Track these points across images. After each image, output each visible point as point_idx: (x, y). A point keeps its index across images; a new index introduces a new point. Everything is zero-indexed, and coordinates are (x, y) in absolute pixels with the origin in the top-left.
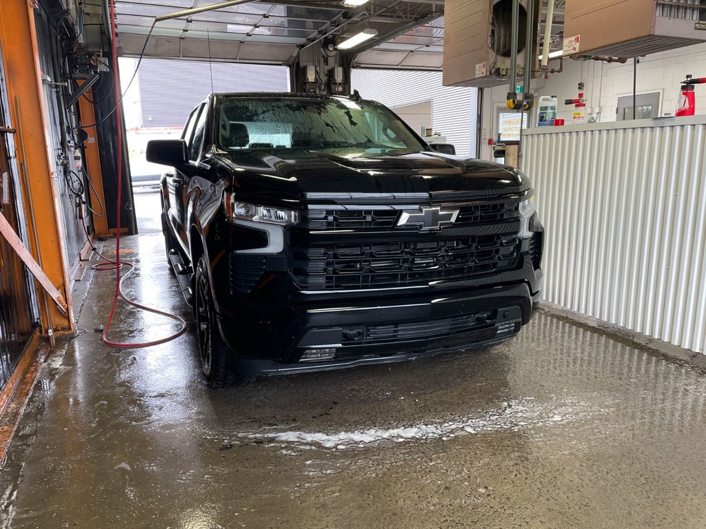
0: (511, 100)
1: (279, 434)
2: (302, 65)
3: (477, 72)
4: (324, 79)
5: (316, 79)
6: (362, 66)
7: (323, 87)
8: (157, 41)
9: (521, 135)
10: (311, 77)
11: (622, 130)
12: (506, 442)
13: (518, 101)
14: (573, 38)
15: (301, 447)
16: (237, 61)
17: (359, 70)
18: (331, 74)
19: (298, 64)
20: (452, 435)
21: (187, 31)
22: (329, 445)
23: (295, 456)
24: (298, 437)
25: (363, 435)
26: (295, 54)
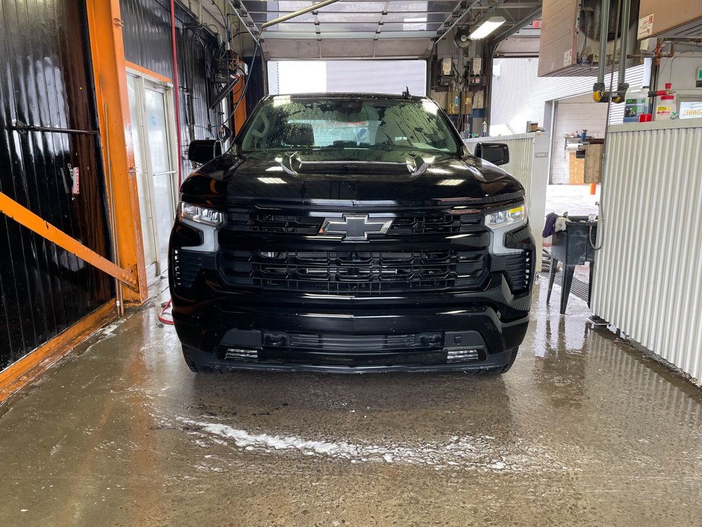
0: (598, 92)
1: (210, 425)
2: (439, 58)
3: (565, 61)
4: (462, 71)
5: (452, 72)
6: (506, 55)
7: (460, 80)
8: (298, 44)
9: (606, 133)
10: (447, 69)
11: (692, 130)
12: (414, 480)
13: (605, 93)
14: (647, 18)
15: (216, 441)
16: (374, 58)
17: (501, 59)
18: (469, 66)
19: (435, 57)
20: (364, 460)
21: (319, 33)
22: (241, 444)
23: (204, 447)
24: (222, 431)
25: (282, 441)
26: (430, 48)
